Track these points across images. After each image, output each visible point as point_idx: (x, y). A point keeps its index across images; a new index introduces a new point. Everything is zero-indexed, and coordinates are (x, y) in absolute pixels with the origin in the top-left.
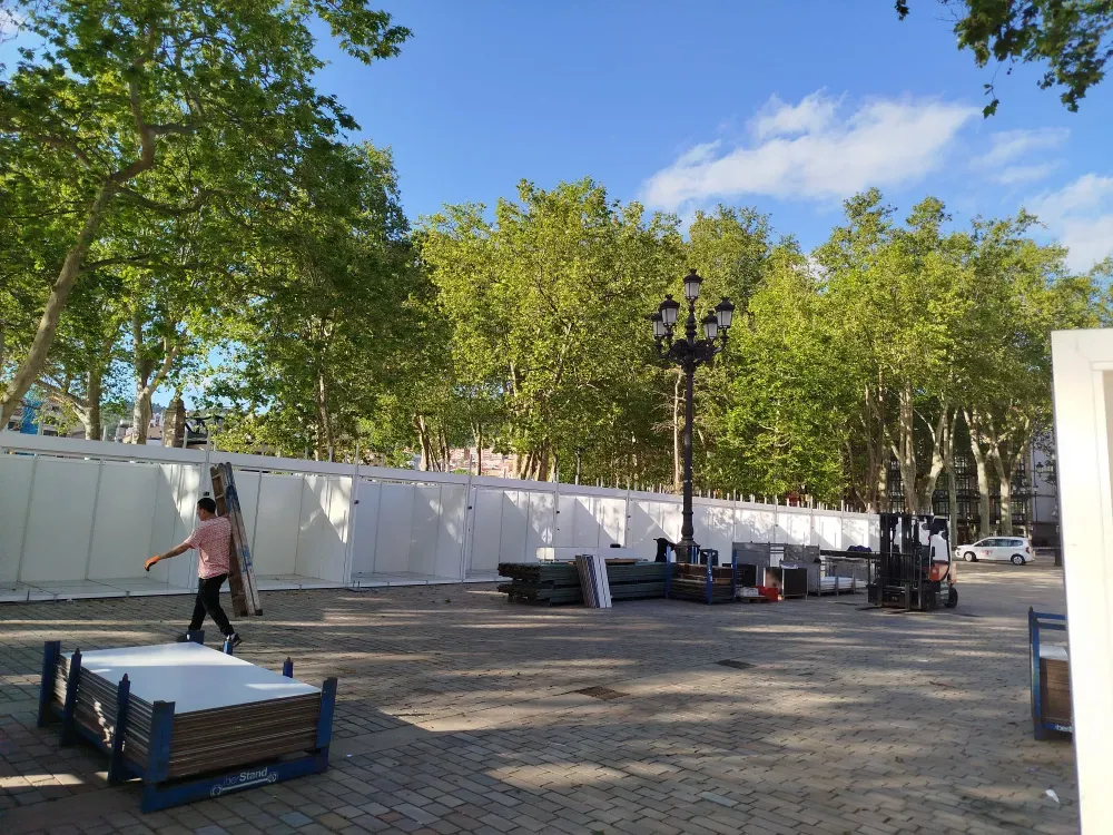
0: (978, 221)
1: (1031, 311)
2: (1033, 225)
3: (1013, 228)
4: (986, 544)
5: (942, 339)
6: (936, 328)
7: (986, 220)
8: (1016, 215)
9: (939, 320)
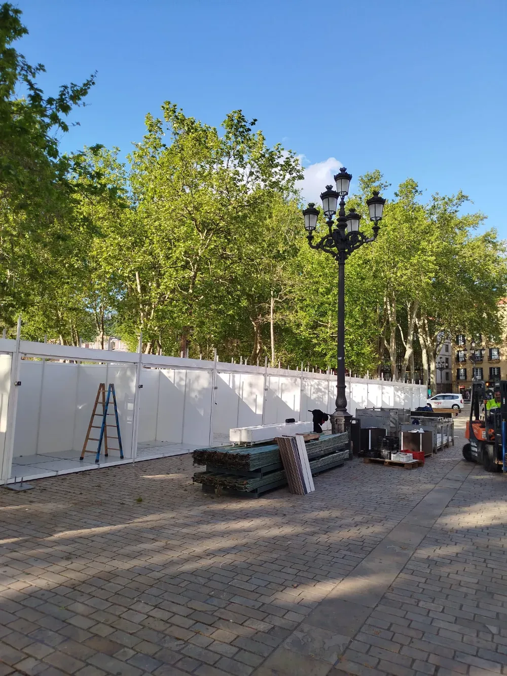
0: (436, 197)
1: (469, 254)
2: (465, 201)
3: (454, 203)
4: (436, 399)
5: (431, 266)
6: (429, 259)
7: (441, 196)
8: (456, 194)
9: (430, 253)
